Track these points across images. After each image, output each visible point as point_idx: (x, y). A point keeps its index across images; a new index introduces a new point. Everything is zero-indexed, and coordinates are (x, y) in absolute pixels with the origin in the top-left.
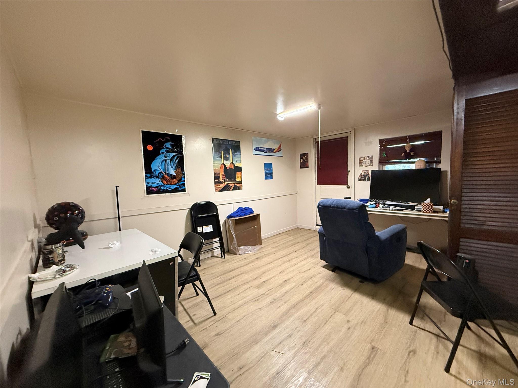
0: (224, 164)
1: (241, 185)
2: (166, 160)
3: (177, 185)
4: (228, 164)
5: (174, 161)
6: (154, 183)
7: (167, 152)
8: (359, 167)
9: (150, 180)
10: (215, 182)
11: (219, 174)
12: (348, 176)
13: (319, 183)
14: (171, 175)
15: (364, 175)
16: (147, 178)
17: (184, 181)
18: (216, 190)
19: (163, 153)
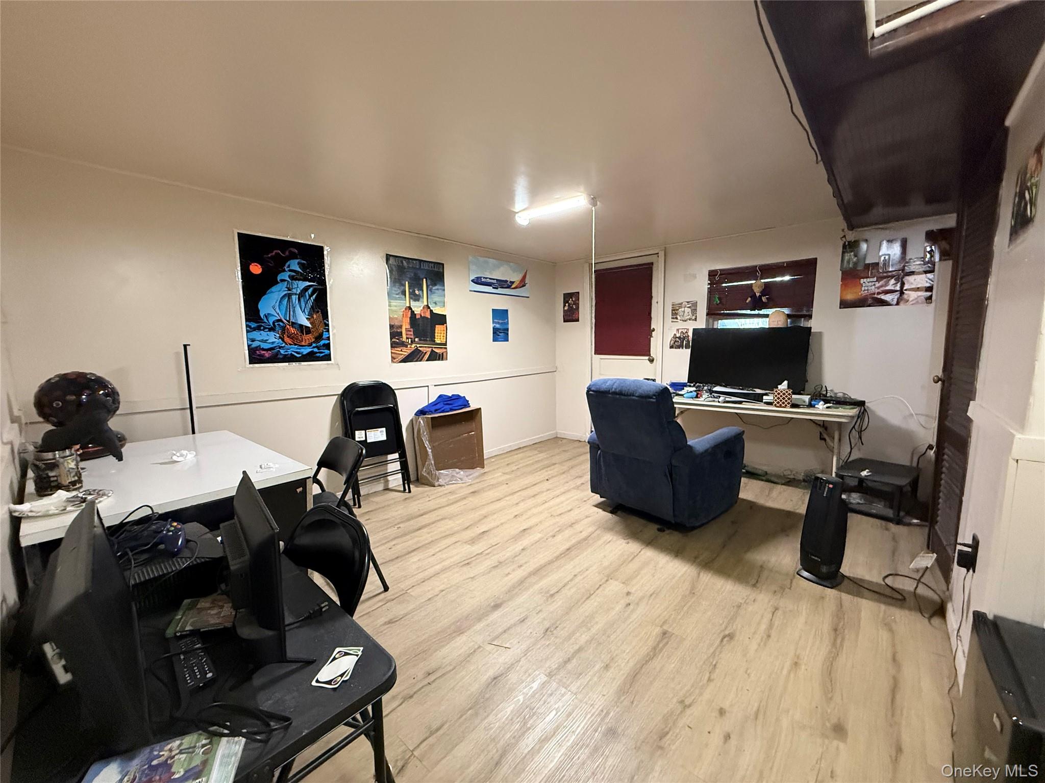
0: (410, 308)
1: (445, 350)
2: (289, 296)
3: (314, 347)
4: (418, 307)
5: (308, 297)
6: (265, 341)
7: (292, 278)
8: (672, 322)
9: (256, 335)
10: (391, 344)
11: (401, 327)
12: (652, 338)
13: (598, 352)
14: (301, 326)
15: (679, 338)
16: (250, 330)
17: (328, 338)
18: (393, 358)
19: (283, 281)
